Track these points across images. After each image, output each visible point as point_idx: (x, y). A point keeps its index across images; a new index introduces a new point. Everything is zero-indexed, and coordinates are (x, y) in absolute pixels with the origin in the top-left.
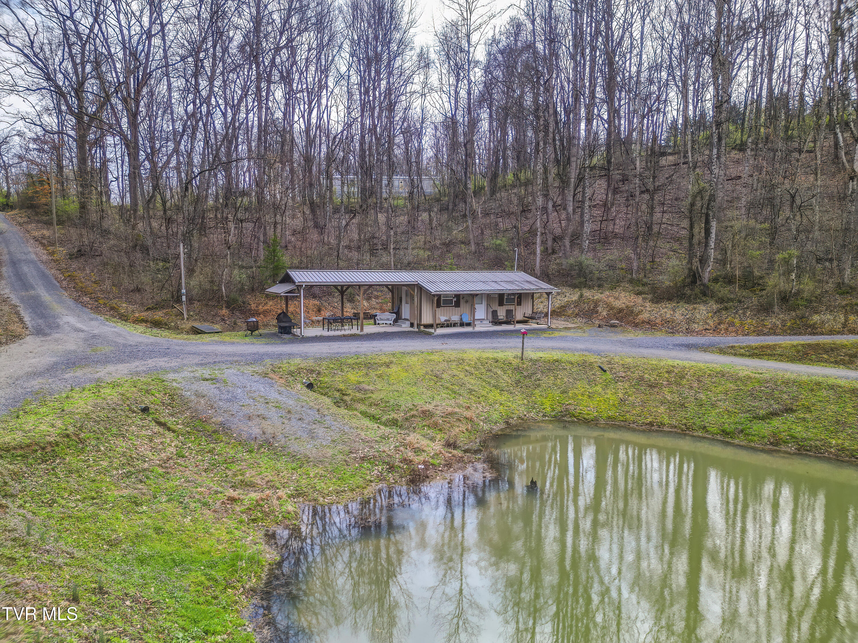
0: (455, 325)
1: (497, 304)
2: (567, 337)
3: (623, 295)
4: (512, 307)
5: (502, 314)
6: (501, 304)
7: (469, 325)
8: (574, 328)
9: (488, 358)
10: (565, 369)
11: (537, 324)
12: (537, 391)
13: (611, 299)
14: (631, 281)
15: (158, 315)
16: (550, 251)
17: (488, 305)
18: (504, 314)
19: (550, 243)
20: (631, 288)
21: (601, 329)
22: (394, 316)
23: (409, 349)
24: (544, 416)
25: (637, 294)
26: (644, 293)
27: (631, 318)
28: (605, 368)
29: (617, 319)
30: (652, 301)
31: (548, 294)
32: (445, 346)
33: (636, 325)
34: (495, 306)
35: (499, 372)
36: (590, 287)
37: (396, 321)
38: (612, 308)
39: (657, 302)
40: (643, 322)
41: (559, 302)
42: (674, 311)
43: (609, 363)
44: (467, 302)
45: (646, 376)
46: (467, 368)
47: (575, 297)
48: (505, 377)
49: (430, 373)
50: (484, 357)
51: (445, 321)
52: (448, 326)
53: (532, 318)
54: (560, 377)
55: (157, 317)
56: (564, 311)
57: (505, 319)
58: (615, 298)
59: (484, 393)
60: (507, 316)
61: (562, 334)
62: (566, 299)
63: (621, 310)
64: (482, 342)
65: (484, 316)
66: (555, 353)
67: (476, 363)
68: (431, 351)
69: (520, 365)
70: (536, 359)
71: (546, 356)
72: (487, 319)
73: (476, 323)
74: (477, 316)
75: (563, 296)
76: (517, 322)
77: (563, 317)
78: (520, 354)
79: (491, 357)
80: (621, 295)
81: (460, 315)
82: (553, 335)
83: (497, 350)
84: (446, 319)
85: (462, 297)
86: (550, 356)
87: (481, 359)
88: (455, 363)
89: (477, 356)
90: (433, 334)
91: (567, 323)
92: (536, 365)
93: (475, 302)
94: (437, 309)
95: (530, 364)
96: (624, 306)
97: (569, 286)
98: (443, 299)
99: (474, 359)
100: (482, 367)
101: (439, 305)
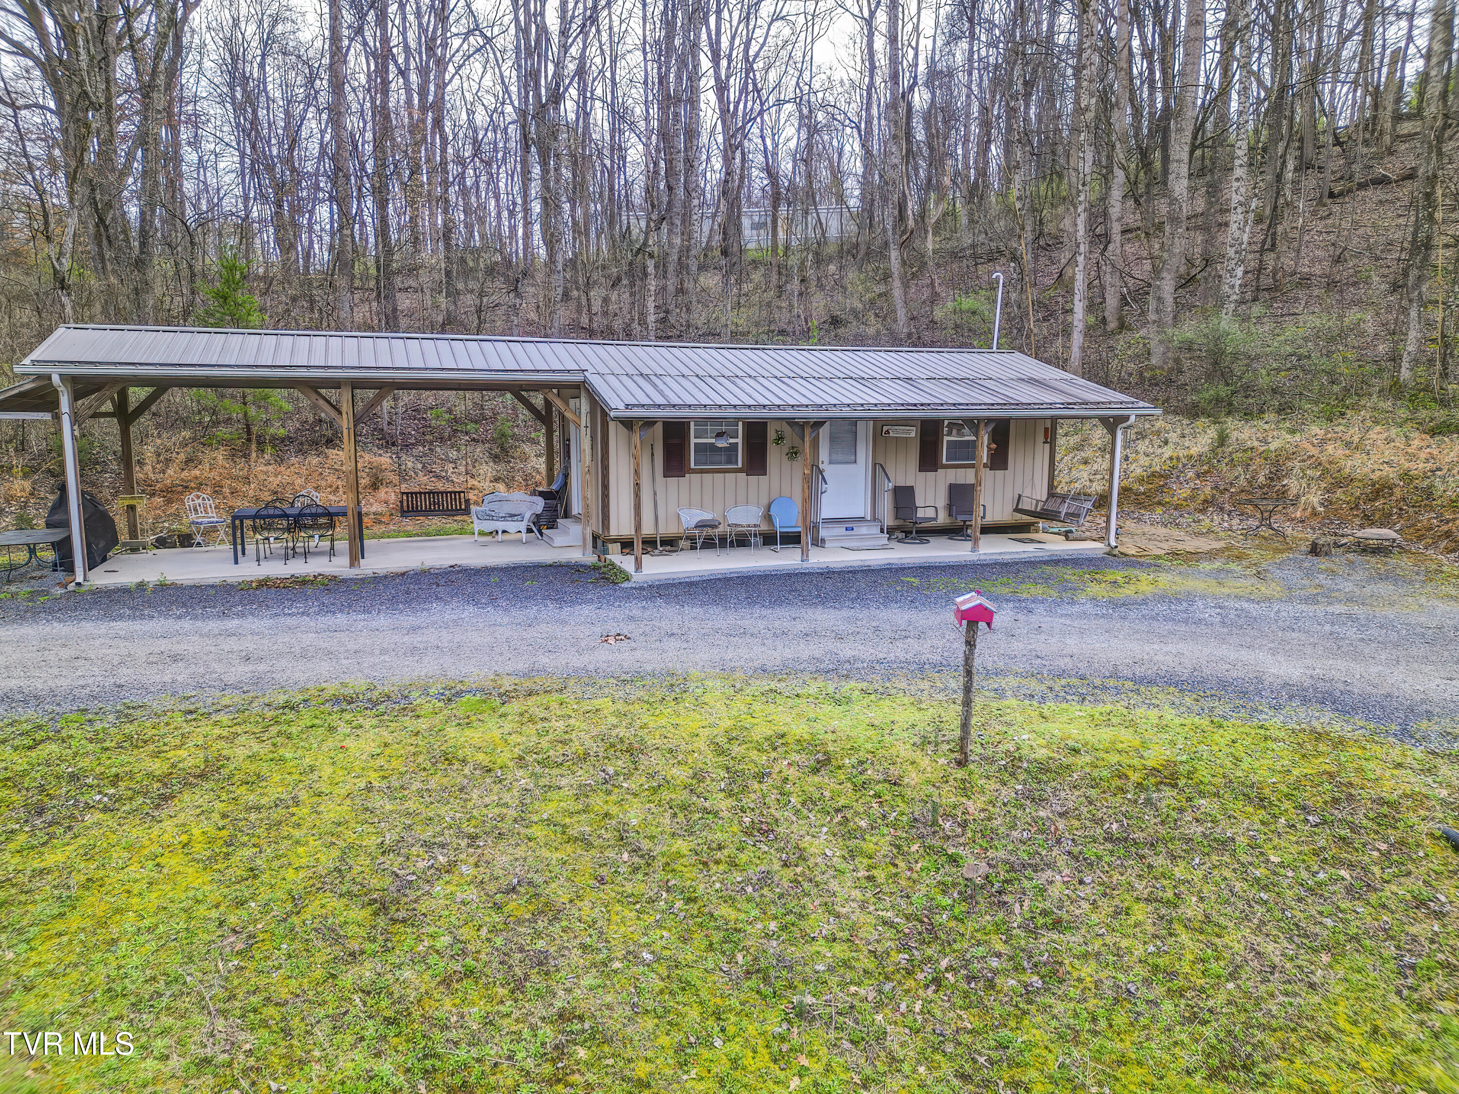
0: (741, 541)
1: (914, 461)
2: (1190, 598)
3: (1376, 434)
4: (966, 477)
5: (931, 499)
6: (929, 461)
7: (792, 539)
8: (1211, 555)
9: (776, 742)
10: (1225, 844)
11: (1067, 535)
12: (1036, 1030)
13: (1334, 451)
14: (1396, 390)
16: (1112, 325)
17: (878, 468)
18: (942, 501)
19: (1112, 301)
20: (1403, 413)
21: (1323, 563)
22: (539, 505)
23: (399, 671)
25: (1435, 432)
27: (1427, 518)
29: (1368, 520)
31: (1112, 424)
34: (907, 473)
35: (820, 844)
36: (1248, 415)
37: (547, 523)
38: (1342, 482)
41: (1144, 461)
44: (793, 454)
47: (1201, 445)
48: (846, 892)
49: (361, 866)
50: (762, 731)
51: (701, 525)
52: (709, 544)
53: (1047, 515)
54: (1191, 908)
56: (1161, 489)
57: (943, 519)
58: (1348, 445)
59: (656, 1054)
60: (950, 507)
61: (1165, 580)
62: (1168, 452)
63: (1380, 489)
64: (800, 626)
65: (860, 507)
66: (1153, 714)
67: (699, 776)
68: (507, 684)
69: (948, 797)
70: (1042, 753)
71: (1106, 734)
72: (874, 519)
73: (823, 533)
74: (829, 508)
75: (1157, 442)
76: (987, 530)
77: (1159, 510)
78: (952, 714)
79: (799, 730)
80: (1372, 435)
81: (764, 501)
82: (1128, 591)
83: (849, 687)
84: (707, 516)
85: (771, 435)
86: (1127, 737)
87: (737, 750)
88: (584, 775)
89: (727, 723)
90: (627, 579)
91: (1176, 533)
92: (1039, 801)
93: (824, 454)
94: (673, 481)
95: (1007, 794)
96: (1391, 473)
97: (1176, 413)
98: (693, 441)
99: (701, 744)
100: (724, 804)
101: (676, 464)
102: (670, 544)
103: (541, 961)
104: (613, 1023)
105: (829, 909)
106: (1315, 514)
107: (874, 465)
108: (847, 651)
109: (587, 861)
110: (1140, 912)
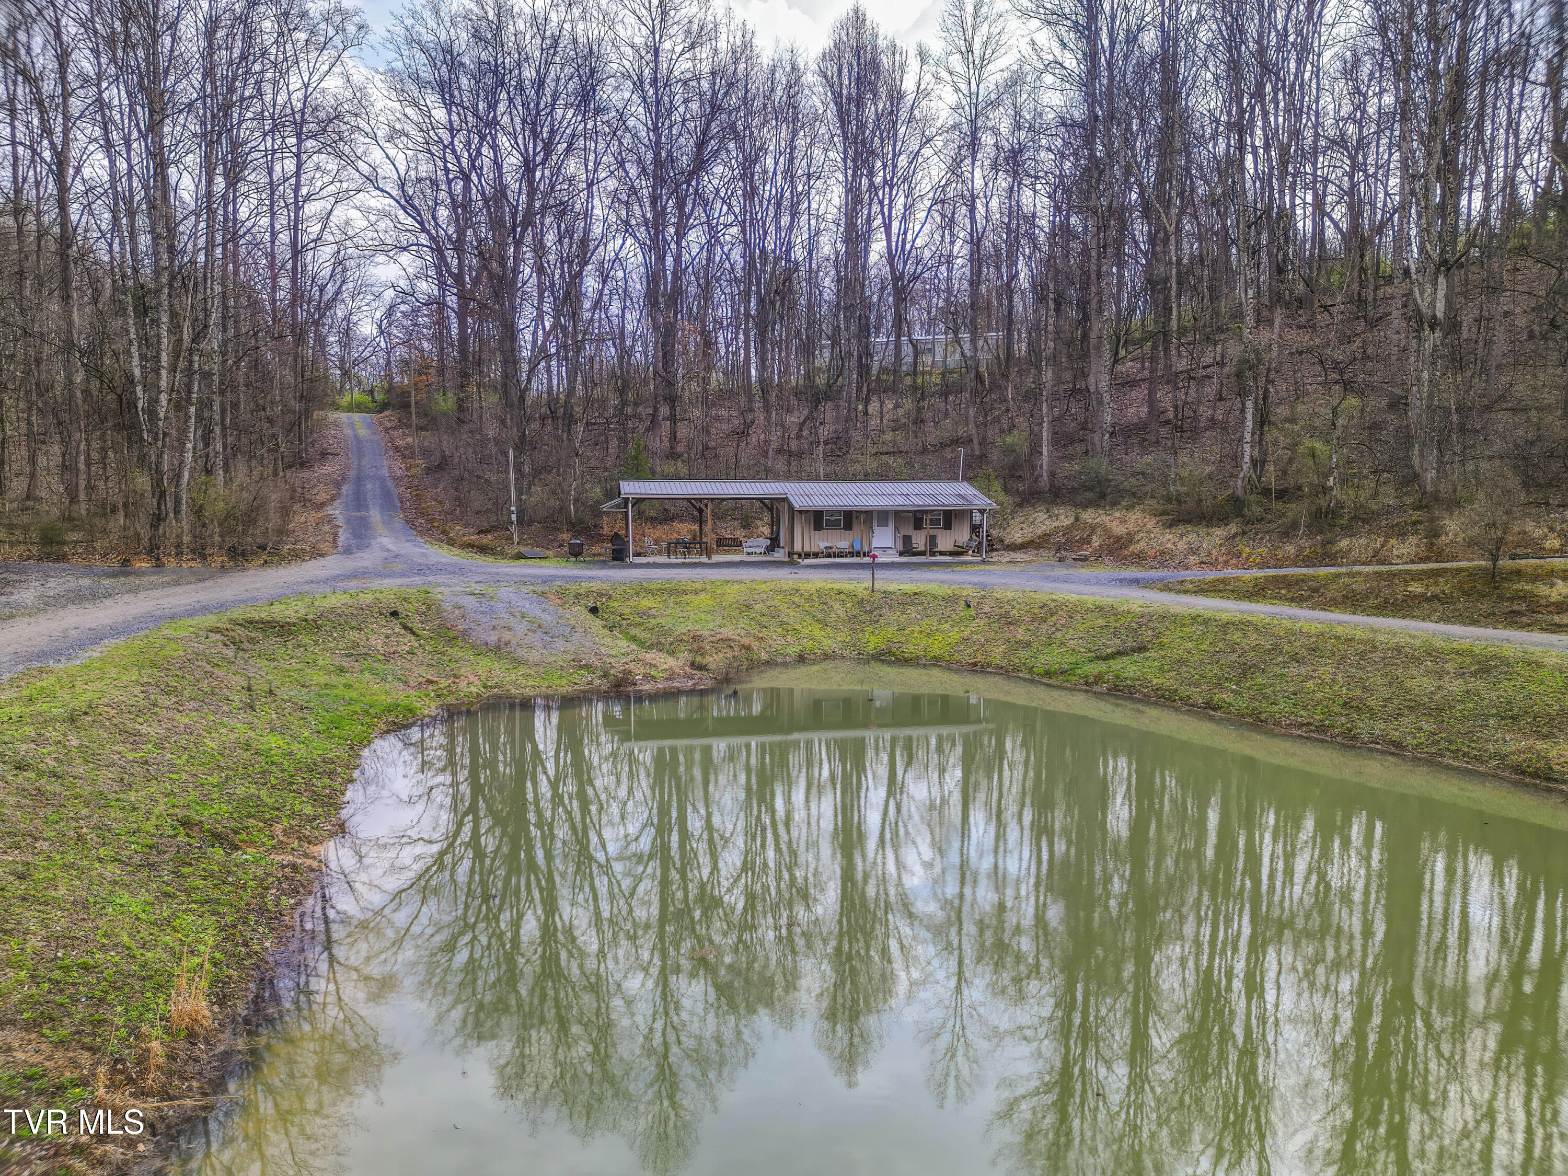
0: (840, 555)
1: (912, 525)
3: (1136, 516)
4: (932, 532)
5: (919, 540)
6: (918, 526)
8: (1024, 562)
9: (832, 590)
10: (923, 603)
12: (870, 628)
13: (1117, 523)
15: (487, 539)
17: (897, 529)
18: (923, 542)
20: (1156, 506)
21: (1058, 563)
22: (769, 542)
23: (739, 578)
25: (1157, 515)
27: (1124, 550)
28: (972, 603)
33: (1119, 558)
34: (909, 531)
37: (770, 547)
38: (1110, 536)
40: (1133, 554)
42: (1182, 537)
43: (984, 597)
44: (863, 521)
45: (1014, 611)
46: (797, 599)
47: (1070, 521)
48: (840, 612)
49: (742, 602)
50: (828, 588)
51: (827, 548)
52: (829, 556)
54: (909, 612)
55: (485, 541)
57: (922, 548)
58: (1123, 521)
59: (799, 626)
60: (926, 543)
62: (1056, 524)
63: (1118, 539)
64: (846, 573)
65: (890, 544)
66: (925, 586)
67: (812, 594)
68: (764, 579)
69: (867, 598)
71: (911, 588)
72: (894, 547)
74: (876, 543)
76: (942, 553)
78: (870, 586)
79: (838, 588)
81: (851, 540)
84: (829, 545)
85: (854, 514)
86: (915, 588)
87: (822, 590)
88: (785, 593)
89: (820, 587)
90: (802, 563)
92: (889, 598)
93: (874, 524)
94: (817, 532)
95: (880, 597)
98: (825, 518)
99: (814, 589)
100: (816, 598)
101: (818, 527)
102: (816, 555)
105: (836, 613)
107: (895, 528)
109: (785, 604)
110: (898, 613)
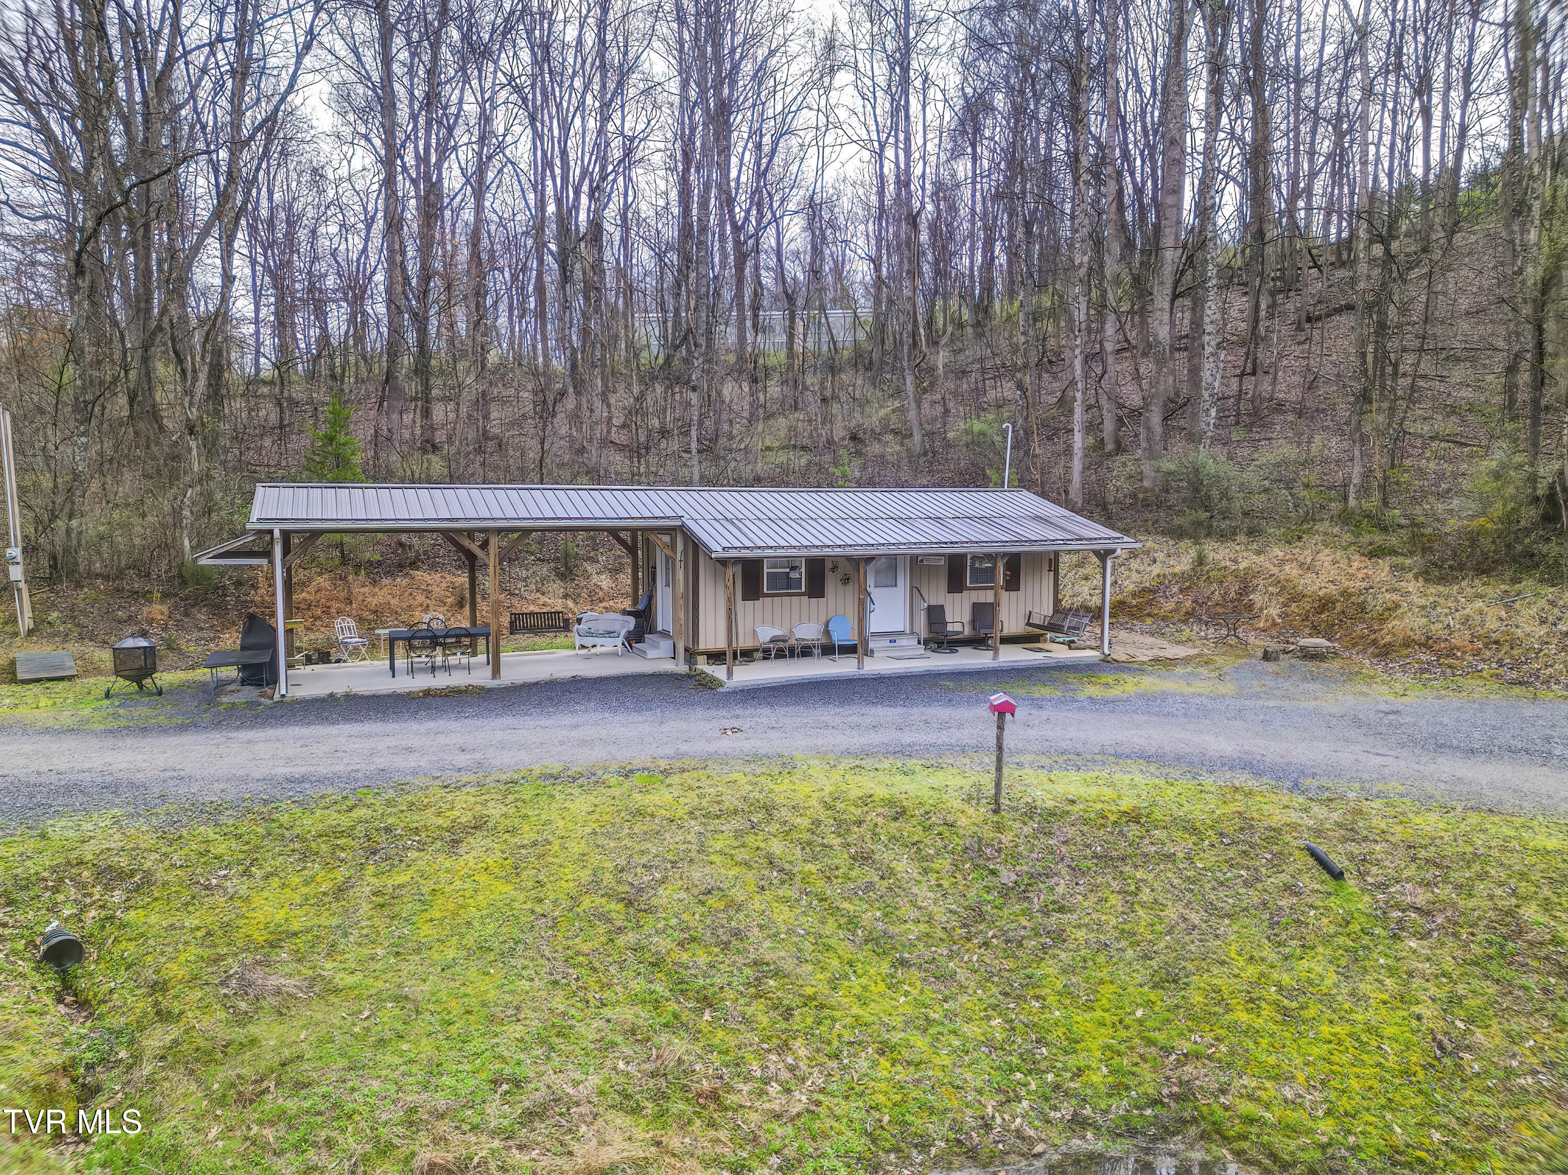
0: (806, 652)
1: (943, 584)
2: (1164, 696)
3: (1325, 557)
4: (987, 597)
5: (958, 616)
6: (956, 584)
7: (849, 650)
8: (1187, 660)
9: (866, 800)
10: (1171, 858)
11: (1070, 645)
12: (1049, 968)
13: (1291, 570)
14: (1345, 518)
16: (1110, 447)
17: (915, 590)
18: (967, 618)
19: (1109, 426)
20: (1348, 537)
21: (1271, 667)
22: (631, 622)
23: (583, 758)
24: (1078, 1123)
25: (1372, 555)
26: (1393, 552)
27: (1360, 628)
28: (1338, 861)
29: (1316, 631)
30: (1425, 575)
31: (1103, 555)
32: (726, 744)
33: (1384, 652)
34: (938, 595)
35: (904, 866)
36: (1225, 536)
37: (635, 638)
38: (1296, 597)
39: (1442, 580)
40: (1407, 643)
41: (1135, 577)
42: (1508, 607)
43: (1350, 833)
44: (846, 580)
45: (1530, 912)
46: (777, 847)
47: (1183, 564)
48: (924, 894)
49: (608, 879)
50: (855, 793)
51: (773, 640)
52: (780, 655)
53: (1053, 627)
54: (1146, 895)
56: (1150, 603)
57: (967, 632)
58: (1301, 565)
59: (817, 984)
60: (973, 622)
61: (1149, 683)
62: (1156, 570)
63: (1325, 604)
64: (868, 721)
65: (899, 623)
66: (1127, 778)
67: (817, 823)
68: (663, 764)
69: (988, 834)
70: (1050, 804)
71: (1093, 791)
72: (912, 633)
73: (871, 645)
74: (876, 624)
75: (1147, 560)
76: (1006, 640)
77: (1149, 621)
78: (988, 781)
79: (881, 792)
80: (1321, 556)
81: (823, 620)
82: (1116, 692)
83: (911, 763)
84: (778, 632)
85: (828, 565)
86: (1108, 793)
87: (840, 806)
88: (736, 823)
89: (828, 789)
90: (721, 684)
91: (1160, 642)
92: (1049, 834)
93: (871, 581)
94: (749, 603)
95: (1027, 830)
96: (1332, 590)
97: (1163, 533)
98: (766, 570)
99: (813, 802)
100: (836, 841)
101: (752, 590)
102: (747, 655)
103: (737, 934)
104: (788, 965)
105: (913, 903)
106: (1275, 624)
107: (912, 588)
108: (907, 737)
109: (750, 877)
110: (1115, 900)
